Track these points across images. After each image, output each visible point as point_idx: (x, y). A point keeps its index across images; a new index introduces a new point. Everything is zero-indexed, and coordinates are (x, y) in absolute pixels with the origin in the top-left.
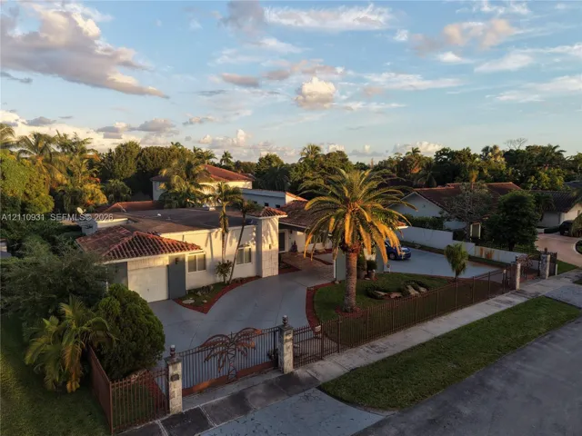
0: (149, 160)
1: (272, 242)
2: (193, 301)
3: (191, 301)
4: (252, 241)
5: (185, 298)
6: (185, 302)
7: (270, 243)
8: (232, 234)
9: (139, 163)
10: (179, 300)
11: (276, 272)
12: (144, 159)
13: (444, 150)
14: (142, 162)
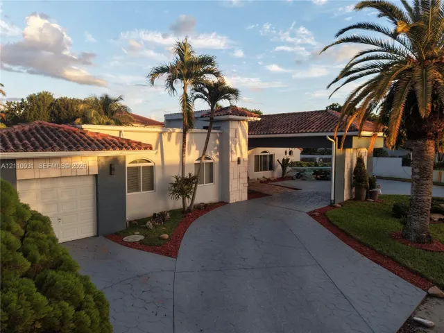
0: (63, 109)
1: (241, 153)
2: (142, 237)
3: (137, 237)
4: (215, 152)
5: (126, 233)
6: (128, 239)
7: (239, 155)
8: (191, 138)
9: (52, 112)
10: (117, 237)
11: (245, 197)
12: (58, 108)
13: (333, 105)
14: (56, 112)
